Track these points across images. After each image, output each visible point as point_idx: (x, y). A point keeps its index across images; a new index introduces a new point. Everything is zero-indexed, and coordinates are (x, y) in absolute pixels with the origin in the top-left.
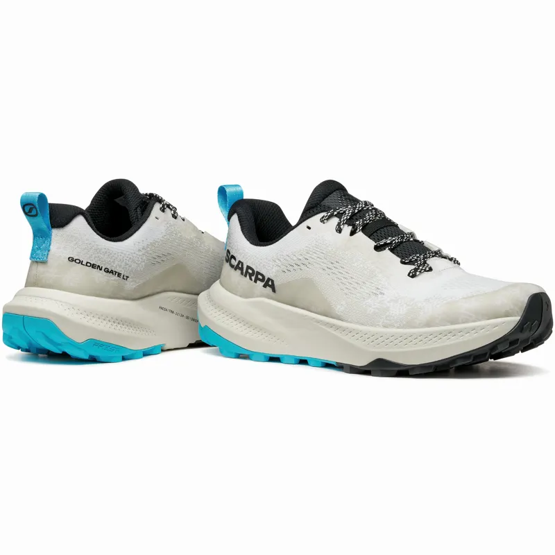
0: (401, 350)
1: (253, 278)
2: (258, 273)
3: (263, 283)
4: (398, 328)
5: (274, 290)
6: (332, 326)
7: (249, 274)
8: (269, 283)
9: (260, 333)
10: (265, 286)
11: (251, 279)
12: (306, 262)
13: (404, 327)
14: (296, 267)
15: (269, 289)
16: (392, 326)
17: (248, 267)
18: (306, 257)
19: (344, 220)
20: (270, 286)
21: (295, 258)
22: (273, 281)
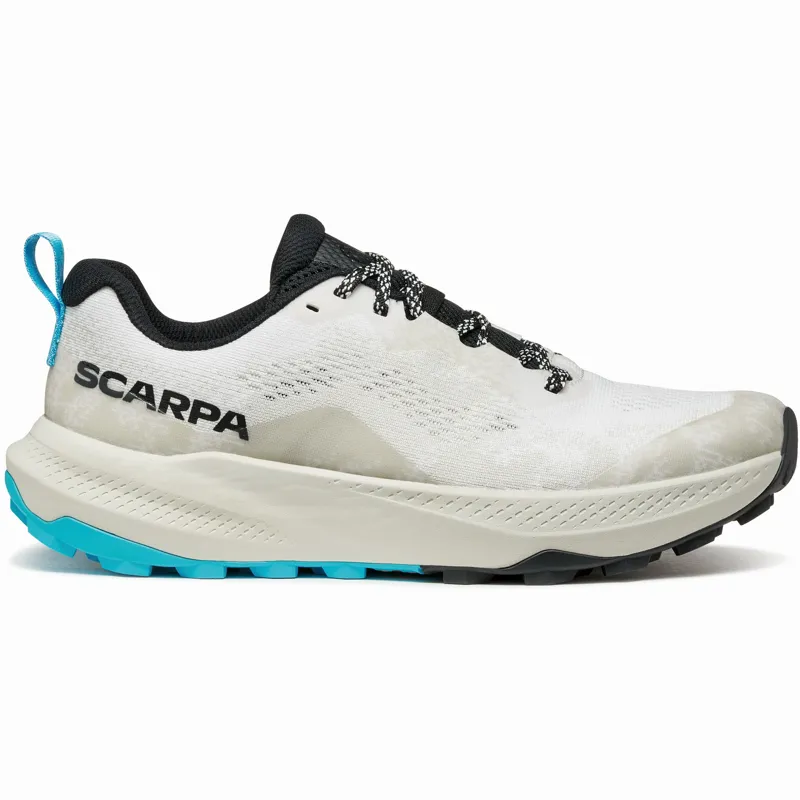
0: (595, 530)
1: (186, 414)
2: (199, 404)
3: (216, 423)
4: (577, 488)
5: (244, 436)
6: (411, 496)
7: (174, 407)
8: (233, 423)
9: (217, 522)
10: (219, 428)
11: (180, 417)
12: (323, 376)
13: (591, 486)
14: (298, 387)
15: (229, 435)
16: (563, 486)
17: (168, 394)
18: (321, 366)
19: (386, 290)
20: (233, 428)
21: (295, 370)
22: (241, 418)
